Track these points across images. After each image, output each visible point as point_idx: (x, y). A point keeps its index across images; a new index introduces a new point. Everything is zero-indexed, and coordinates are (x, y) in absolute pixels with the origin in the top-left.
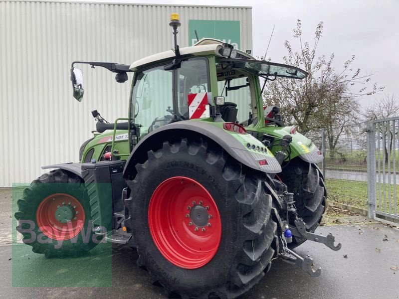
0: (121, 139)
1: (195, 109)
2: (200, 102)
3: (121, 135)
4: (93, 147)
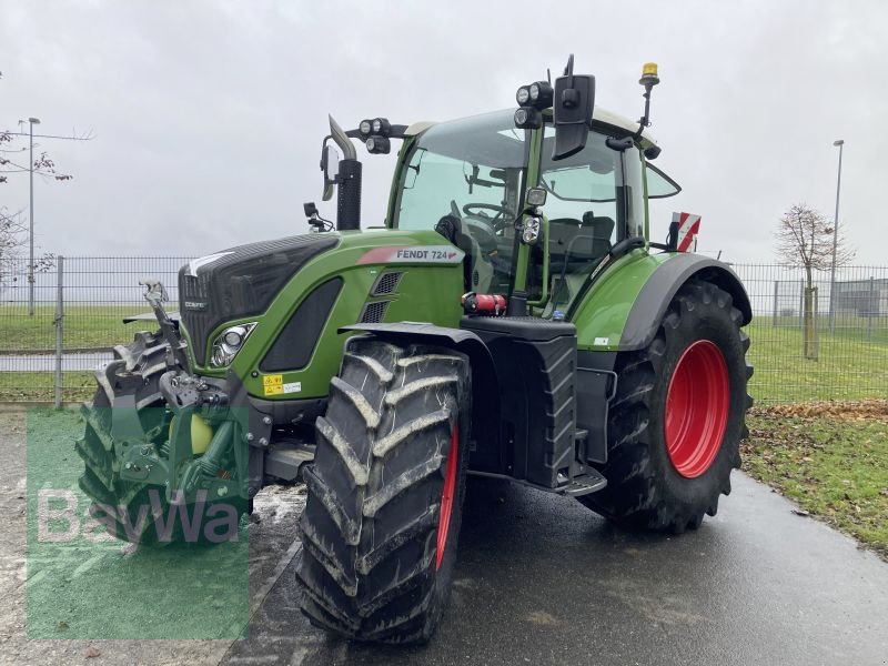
4: (341, 274)
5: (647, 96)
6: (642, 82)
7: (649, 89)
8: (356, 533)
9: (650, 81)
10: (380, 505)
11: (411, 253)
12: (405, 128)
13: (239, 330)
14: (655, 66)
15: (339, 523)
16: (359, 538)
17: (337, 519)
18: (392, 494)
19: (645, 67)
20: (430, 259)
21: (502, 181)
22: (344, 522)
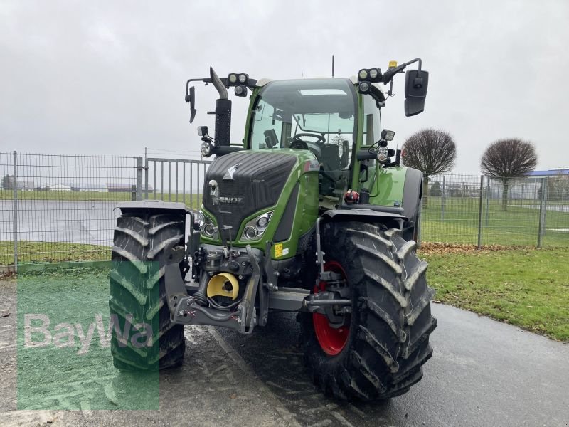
4: (300, 179)
8: (404, 335)
10: (416, 317)
12: (256, 81)
13: (265, 215)
15: (395, 331)
16: (405, 338)
17: (394, 328)
18: (421, 311)
22: (397, 330)
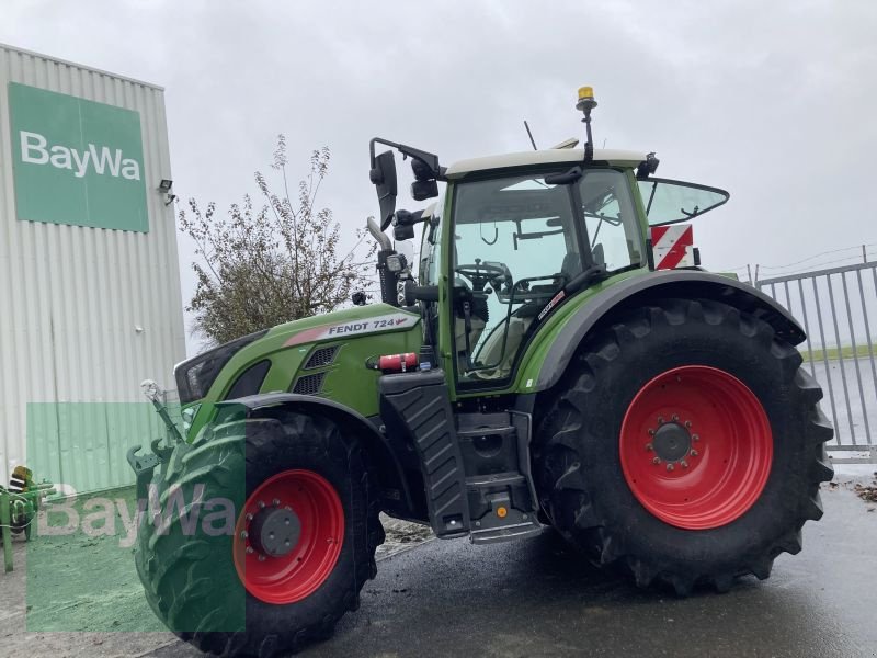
0: (362, 331)
1: (665, 253)
2: (676, 241)
3: (361, 322)
4: (268, 357)
5: (587, 120)
6: (578, 107)
7: (587, 113)
9: (587, 105)
11: (347, 327)
12: (422, 212)
14: (591, 89)
19: (580, 91)
20: (369, 329)
21: (561, 228)
